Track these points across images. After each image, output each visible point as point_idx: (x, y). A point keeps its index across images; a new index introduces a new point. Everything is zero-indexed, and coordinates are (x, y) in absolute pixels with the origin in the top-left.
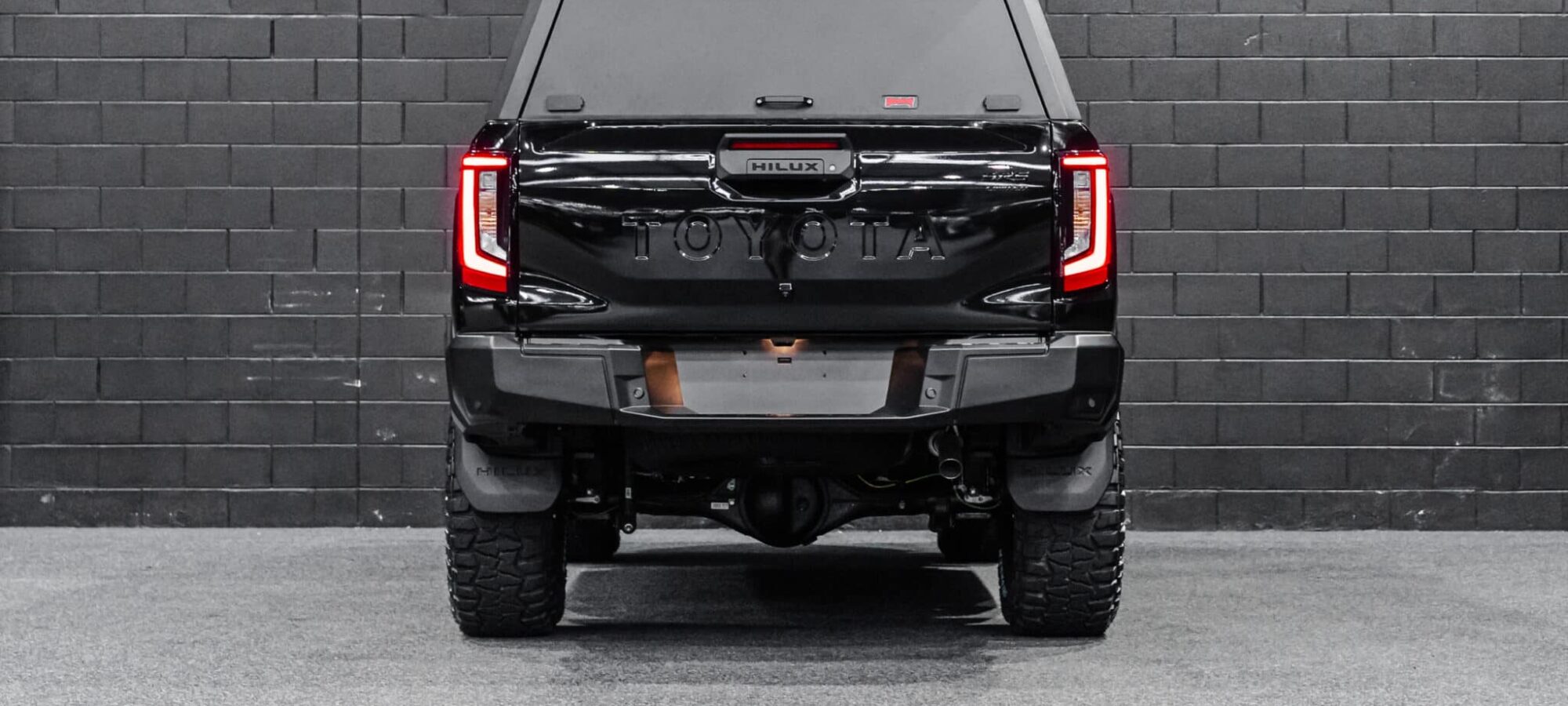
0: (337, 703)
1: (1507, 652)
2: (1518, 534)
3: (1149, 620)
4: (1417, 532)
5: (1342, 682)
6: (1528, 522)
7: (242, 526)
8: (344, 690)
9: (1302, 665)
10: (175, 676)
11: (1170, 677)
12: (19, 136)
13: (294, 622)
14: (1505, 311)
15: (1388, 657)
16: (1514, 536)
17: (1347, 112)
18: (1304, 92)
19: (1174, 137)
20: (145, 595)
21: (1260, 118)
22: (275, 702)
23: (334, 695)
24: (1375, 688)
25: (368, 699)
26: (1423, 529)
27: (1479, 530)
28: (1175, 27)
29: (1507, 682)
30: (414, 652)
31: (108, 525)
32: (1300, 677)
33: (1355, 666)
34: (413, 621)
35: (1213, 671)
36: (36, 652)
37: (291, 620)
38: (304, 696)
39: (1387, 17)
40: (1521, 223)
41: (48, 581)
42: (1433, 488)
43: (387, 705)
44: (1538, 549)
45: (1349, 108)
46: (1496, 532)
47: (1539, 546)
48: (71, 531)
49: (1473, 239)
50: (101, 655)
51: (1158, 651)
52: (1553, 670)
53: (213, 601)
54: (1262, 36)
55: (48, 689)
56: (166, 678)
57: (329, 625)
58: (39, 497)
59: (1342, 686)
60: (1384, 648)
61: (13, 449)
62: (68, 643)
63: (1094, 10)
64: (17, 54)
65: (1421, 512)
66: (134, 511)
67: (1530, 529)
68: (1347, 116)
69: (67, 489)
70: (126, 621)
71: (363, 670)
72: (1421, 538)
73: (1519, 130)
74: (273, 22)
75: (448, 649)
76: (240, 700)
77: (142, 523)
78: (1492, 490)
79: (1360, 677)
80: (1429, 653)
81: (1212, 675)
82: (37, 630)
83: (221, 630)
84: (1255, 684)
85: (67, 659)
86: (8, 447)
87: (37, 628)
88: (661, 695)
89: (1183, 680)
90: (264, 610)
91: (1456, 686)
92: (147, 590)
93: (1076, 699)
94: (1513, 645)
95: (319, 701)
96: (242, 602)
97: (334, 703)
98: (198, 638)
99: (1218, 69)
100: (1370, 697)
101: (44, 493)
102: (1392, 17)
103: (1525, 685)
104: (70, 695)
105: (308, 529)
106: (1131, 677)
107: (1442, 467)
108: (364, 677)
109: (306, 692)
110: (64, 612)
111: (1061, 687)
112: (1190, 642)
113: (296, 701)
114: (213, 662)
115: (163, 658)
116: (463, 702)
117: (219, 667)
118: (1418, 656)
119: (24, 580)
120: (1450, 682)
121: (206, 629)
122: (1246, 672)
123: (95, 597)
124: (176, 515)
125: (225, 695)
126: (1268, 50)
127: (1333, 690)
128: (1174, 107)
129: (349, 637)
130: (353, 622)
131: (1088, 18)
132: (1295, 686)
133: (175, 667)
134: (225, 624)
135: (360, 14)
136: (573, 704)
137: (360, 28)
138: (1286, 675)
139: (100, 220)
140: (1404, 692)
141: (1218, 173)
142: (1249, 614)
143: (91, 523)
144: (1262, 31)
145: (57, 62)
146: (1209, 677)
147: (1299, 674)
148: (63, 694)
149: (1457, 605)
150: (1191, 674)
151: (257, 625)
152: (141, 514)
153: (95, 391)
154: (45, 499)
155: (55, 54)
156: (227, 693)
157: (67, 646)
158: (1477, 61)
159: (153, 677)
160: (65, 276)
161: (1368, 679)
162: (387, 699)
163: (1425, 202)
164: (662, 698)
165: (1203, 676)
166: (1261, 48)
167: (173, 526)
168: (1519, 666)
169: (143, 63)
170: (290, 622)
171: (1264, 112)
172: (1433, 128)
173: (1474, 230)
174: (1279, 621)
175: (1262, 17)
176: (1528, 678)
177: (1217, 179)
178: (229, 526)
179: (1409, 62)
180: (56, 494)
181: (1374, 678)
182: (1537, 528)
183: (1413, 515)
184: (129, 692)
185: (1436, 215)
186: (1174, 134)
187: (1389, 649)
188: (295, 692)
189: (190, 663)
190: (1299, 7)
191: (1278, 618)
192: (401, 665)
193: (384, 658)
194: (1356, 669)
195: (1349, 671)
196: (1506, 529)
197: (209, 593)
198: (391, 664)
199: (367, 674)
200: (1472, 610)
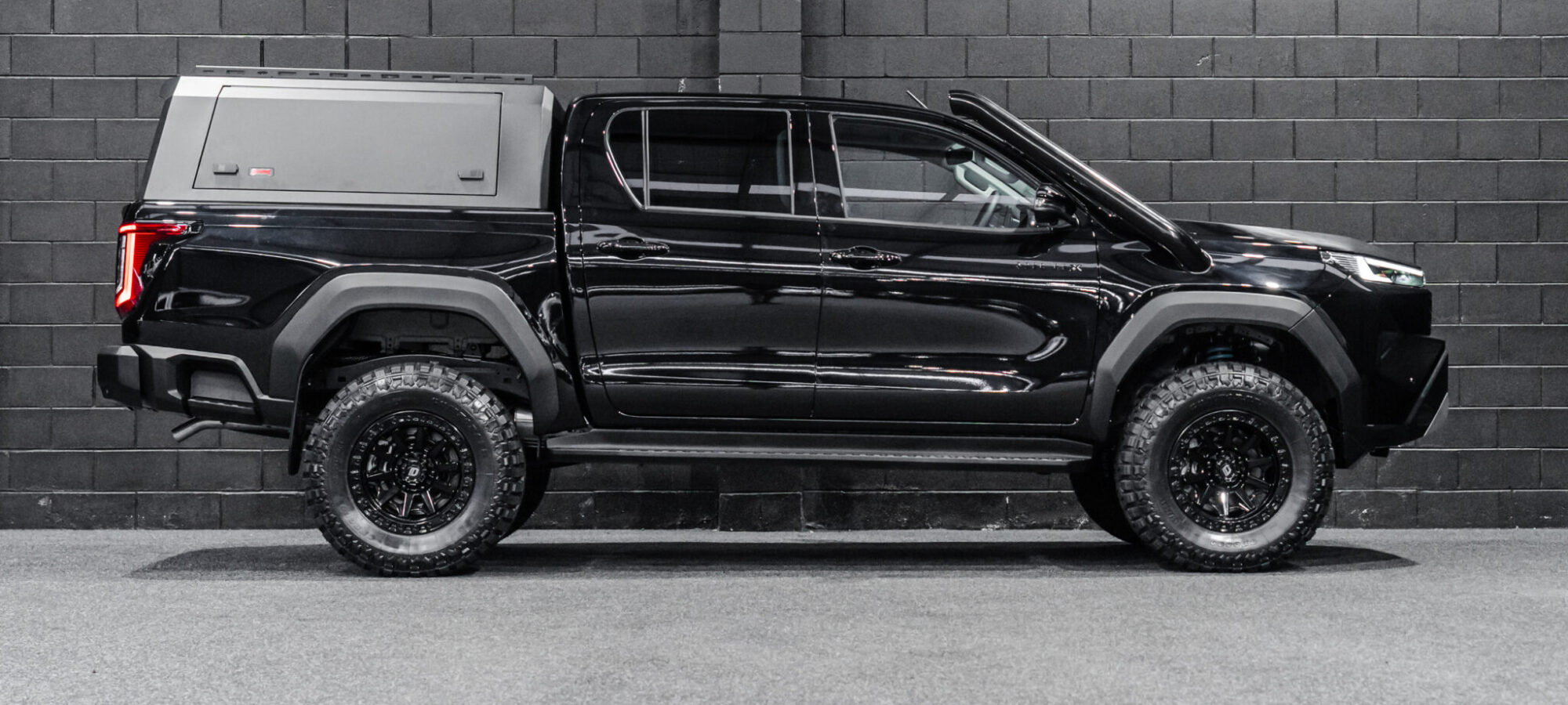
0: (360, 702)
1: (1472, 648)
2: (1457, 531)
3: (1124, 617)
4: (1361, 530)
5: (1320, 676)
6: (1466, 520)
7: (234, 528)
8: (364, 689)
9: (1279, 661)
10: (197, 676)
11: (1155, 673)
12: (15, 152)
13: (304, 623)
14: (1444, 320)
15: (1359, 652)
16: (1454, 534)
17: (1294, 130)
18: (1254, 111)
19: (1130, 154)
20: (153, 595)
21: (1212, 135)
22: (300, 701)
23: (355, 694)
24: (1353, 683)
25: (390, 698)
26: (1367, 527)
27: (1420, 528)
28: (1131, 47)
29: (1477, 676)
30: (426, 651)
31: (104, 527)
32: (1279, 672)
33: (1330, 661)
34: (418, 620)
35: (1195, 667)
36: (58, 653)
37: (300, 620)
38: (326, 695)
39: (1332, 39)
40: (1460, 236)
41: (56, 583)
42: (1376, 488)
43: (409, 704)
44: (1479, 546)
45: (1297, 126)
46: (1436, 530)
47: (1479, 543)
48: (67, 533)
49: (1414, 250)
50: (122, 655)
51: (1139, 647)
52: (1518, 664)
53: (220, 602)
54: (1213, 58)
55: (76, 690)
56: (189, 678)
57: (337, 625)
58: (37, 501)
59: (1321, 681)
60: (1353, 644)
61: (10, 454)
62: (87, 644)
63: (1053, 32)
64: (14, 73)
65: (1365, 511)
66: (129, 515)
67: (1468, 527)
68: (1294, 133)
69: (63, 492)
70: (140, 622)
71: (379, 669)
72: (1366, 536)
73: (1458, 147)
74: (262, 42)
75: (457, 648)
76: (265, 700)
77: (136, 525)
78: (1432, 490)
79: (1336, 672)
80: (1397, 648)
81: (1194, 671)
82: (55, 631)
83: (234, 630)
84: (1238, 679)
85: (88, 660)
86: (6, 452)
87: (53, 629)
88: (671, 692)
89: (1168, 676)
90: (272, 610)
91: (1428, 680)
92: (154, 591)
93: (1070, 695)
94: (1476, 641)
95: (342, 700)
96: (248, 603)
97: (357, 702)
98: (212, 637)
99: (1172, 88)
100: (1350, 691)
101: (41, 497)
102: (1338, 39)
103: (1493, 679)
104: (98, 695)
105: (299, 531)
106: (1118, 672)
107: (1385, 468)
108: (381, 676)
109: (327, 692)
110: (78, 614)
111: (1052, 683)
112: (1168, 638)
113: (321, 700)
114: (231, 662)
115: (181, 658)
116: (482, 701)
117: (238, 667)
118: (1387, 650)
119: (32, 581)
120: (1422, 676)
121: (219, 629)
122: (1225, 668)
123: (104, 598)
124: (170, 517)
125: (250, 694)
126: (1220, 71)
127: (1313, 685)
128: (1130, 124)
129: (358, 637)
130: (360, 621)
131: (1048, 39)
132: (1275, 681)
133: (195, 667)
134: (236, 624)
135: (347, 35)
136: (588, 702)
137: (347, 48)
138: (1265, 670)
139: (95, 233)
140: (1381, 686)
141: (1172, 188)
142: (1219, 611)
143: (88, 526)
144: (1213, 53)
145: (53, 81)
146: (1192, 673)
147: (1277, 669)
148: (92, 695)
149: (1415, 601)
150: (1175, 669)
151: (268, 625)
152: (136, 517)
153: (90, 398)
154: (42, 503)
155: (50, 73)
156: (252, 692)
157: (87, 647)
158: (1418, 81)
159: (176, 677)
160: (61, 287)
161: (1344, 675)
162: (408, 698)
163: (1369, 215)
164: (673, 696)
165: (1186, 672)
166: (1212, 69)
167: (167, 528)
168: (1485, 661)
169: (136, 81)
170: (298, 622)
171: (1215, 129)
172: (1377, 145)
173: (1415, 242)
174: (1249, 618)
175: (1213, 39)
176: (1496, 672)
177: (1171, 194)
178: (221, 527)
179: (1354, 81)
180: (52, 497)
181: (1350, 673)
182: (1474, 526)
183: (1356, 514)
184: (156, 692)
185: (1379, 228)
186: (1130, 150)
187: (1358, 644)
188: (318, 692)
189: (209, 663)
190: (1248, 30)
191: (1247, 615)
192: (414, 665)
193: (398, 658)
194: (1331, 665)
195: (1325, 666)
196: (1445, 527)
197: (215, 595)
198: (405, 664)
199: (384, 673)
200: (1430, 606)
